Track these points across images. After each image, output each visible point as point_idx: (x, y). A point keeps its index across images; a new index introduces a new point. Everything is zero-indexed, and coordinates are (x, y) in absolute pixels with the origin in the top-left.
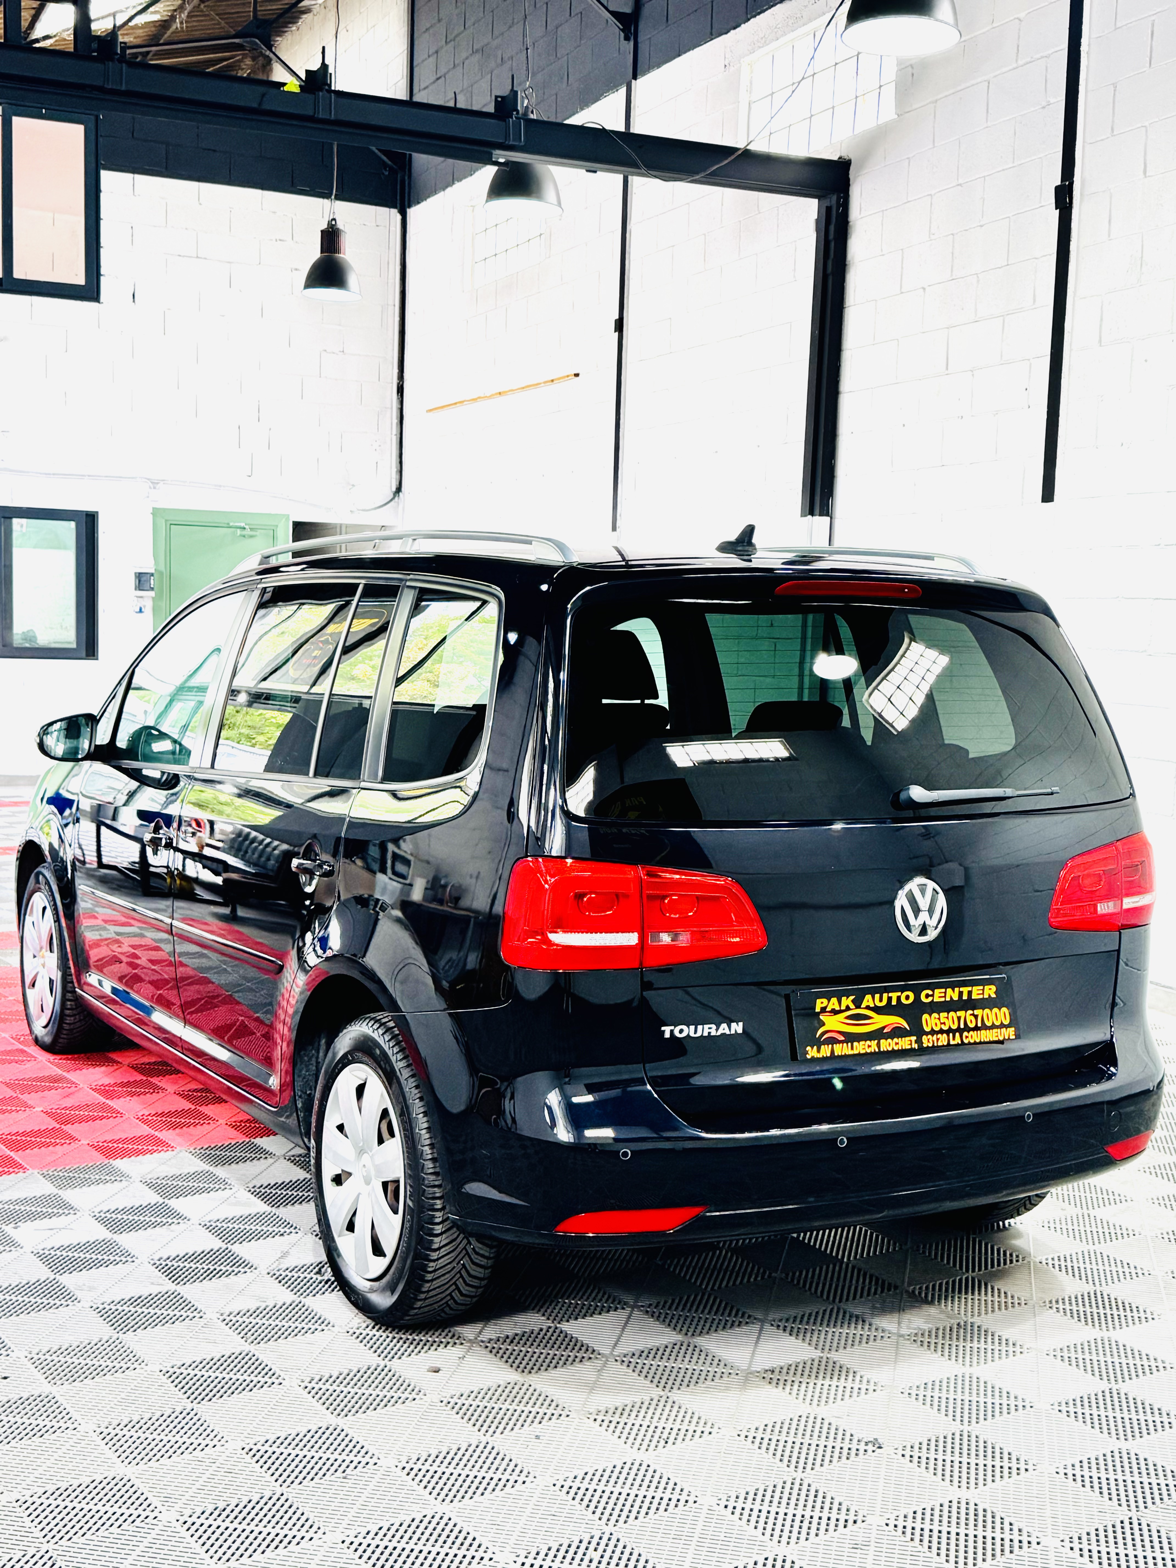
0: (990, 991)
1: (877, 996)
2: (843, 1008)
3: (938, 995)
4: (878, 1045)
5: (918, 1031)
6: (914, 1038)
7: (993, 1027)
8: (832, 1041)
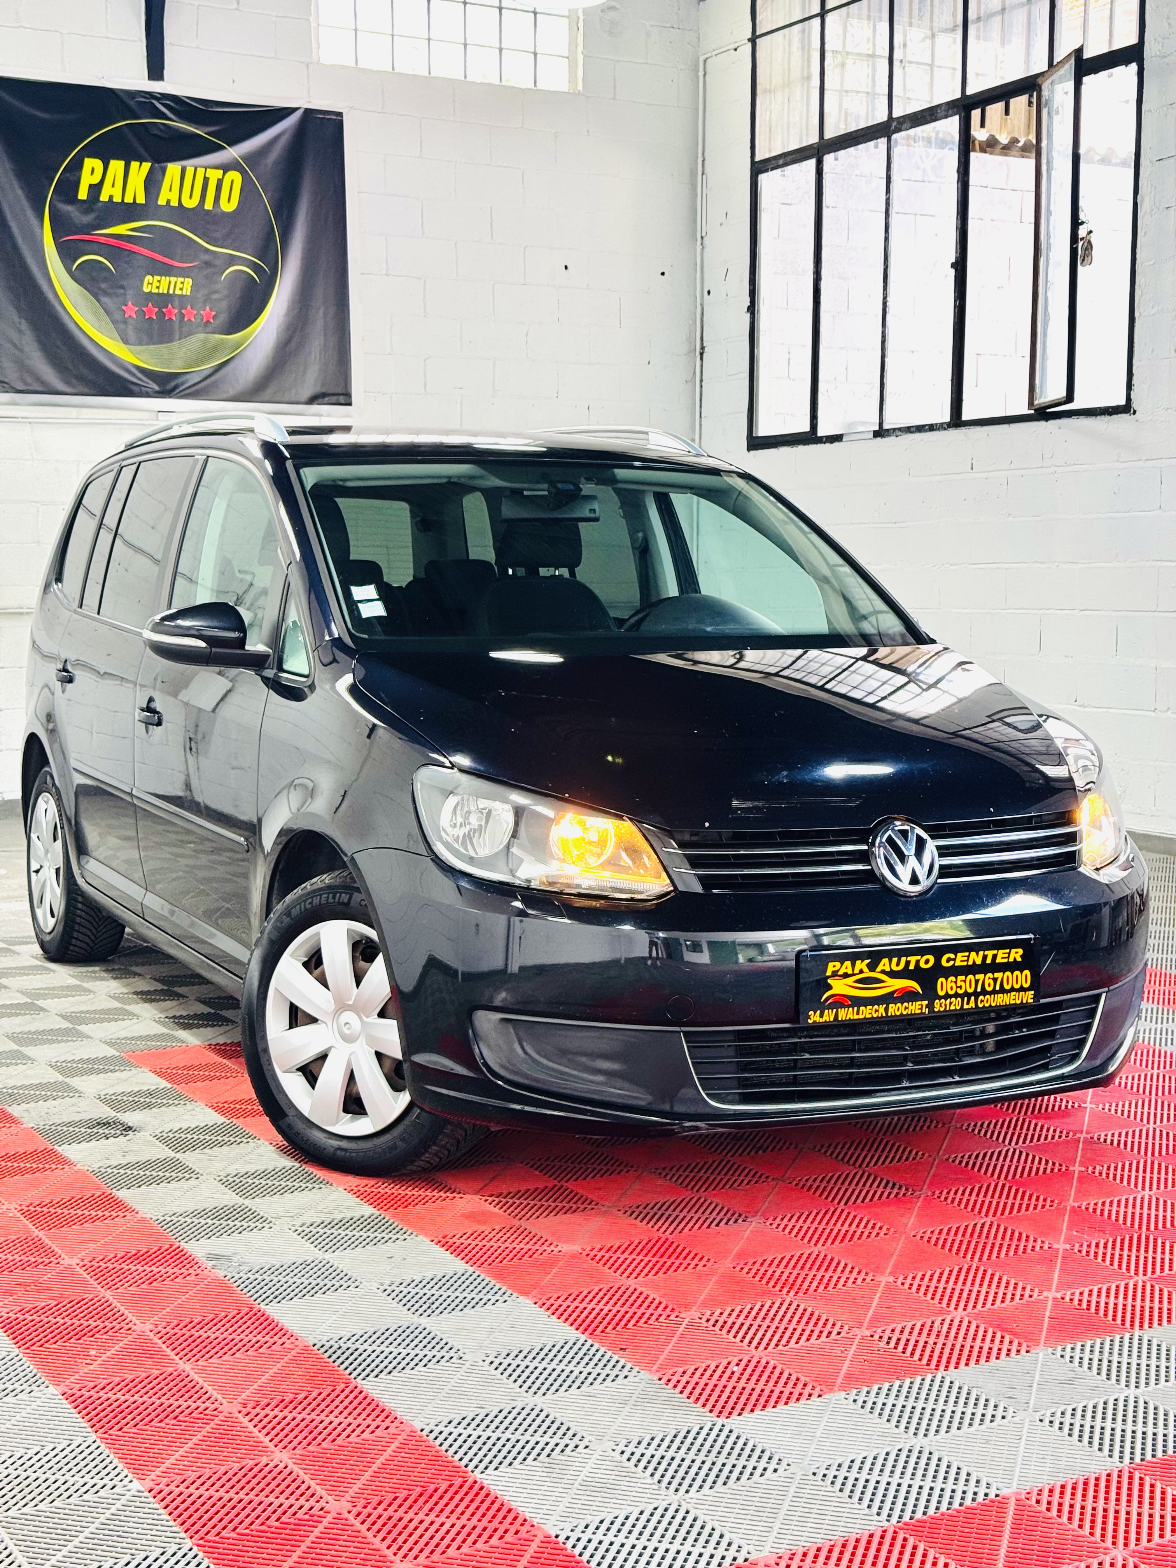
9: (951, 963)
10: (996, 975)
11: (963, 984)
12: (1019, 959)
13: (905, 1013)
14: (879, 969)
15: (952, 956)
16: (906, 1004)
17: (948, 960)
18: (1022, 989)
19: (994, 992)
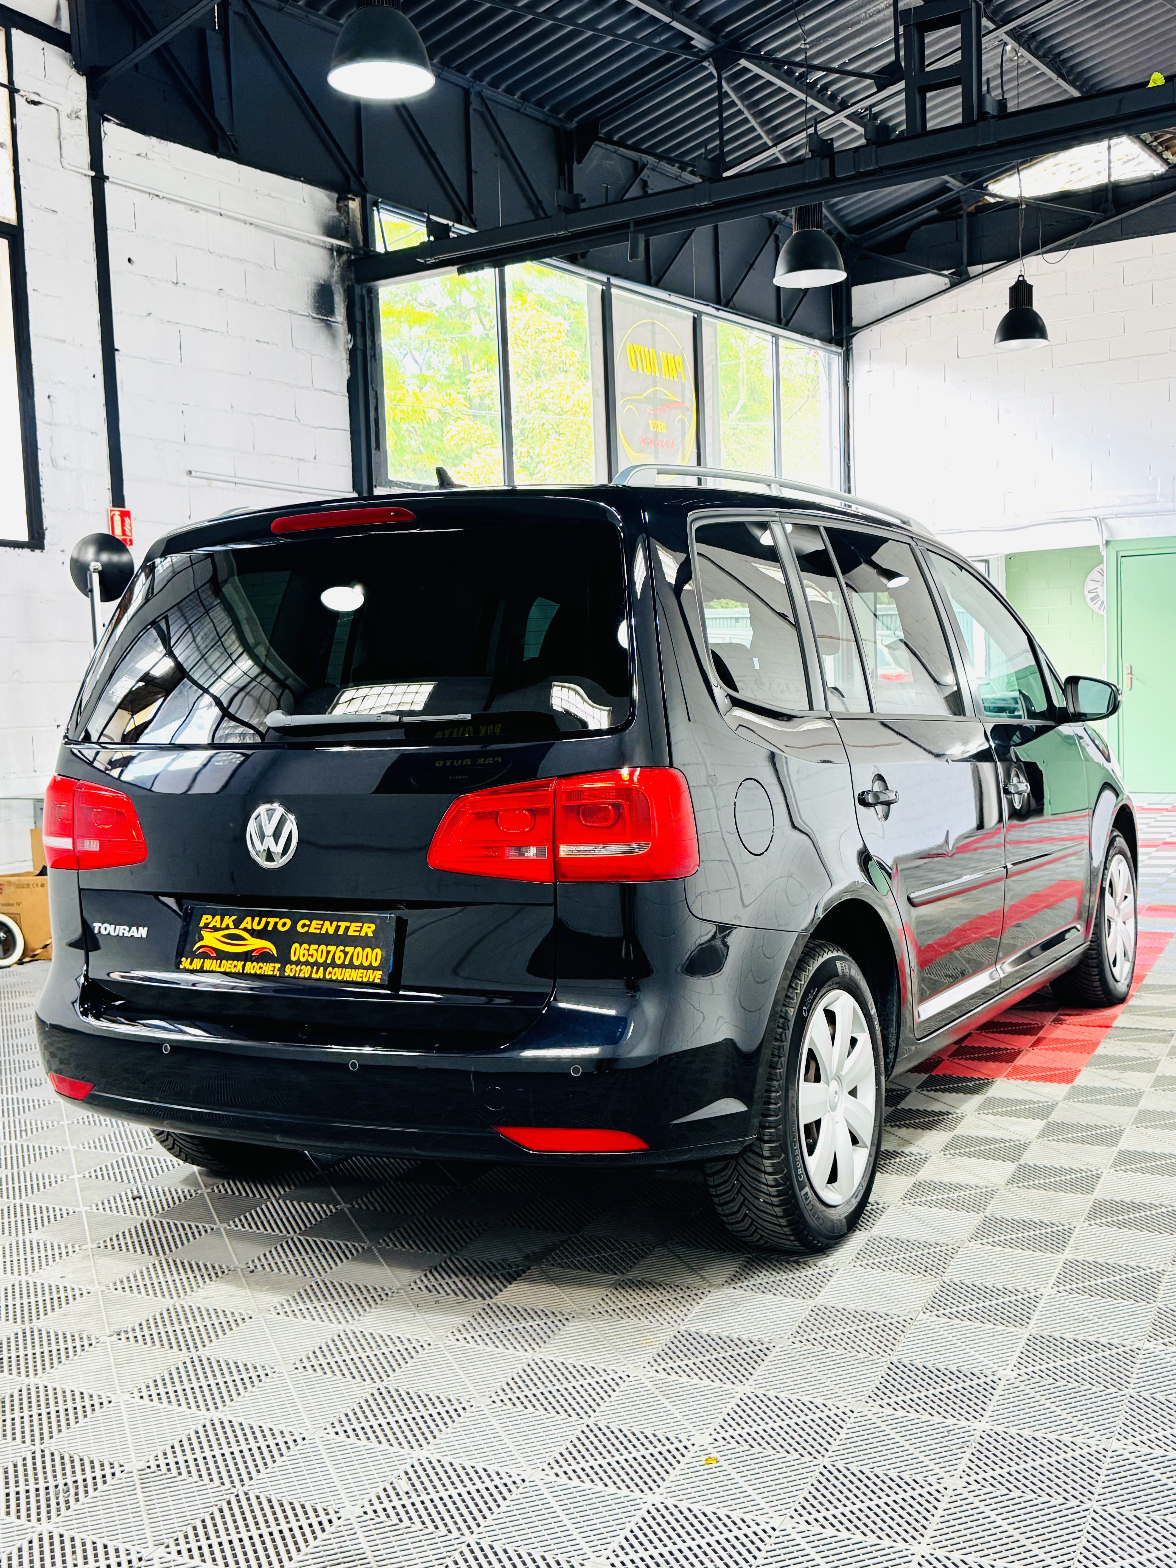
0: (368, 929)
1: (257, 919)
2: (224, 926)
3: (314, 927)
4: (244, 967)
5: (284, 959)
6: (278, 965)
7: (361, 967)
8: (205, 956)
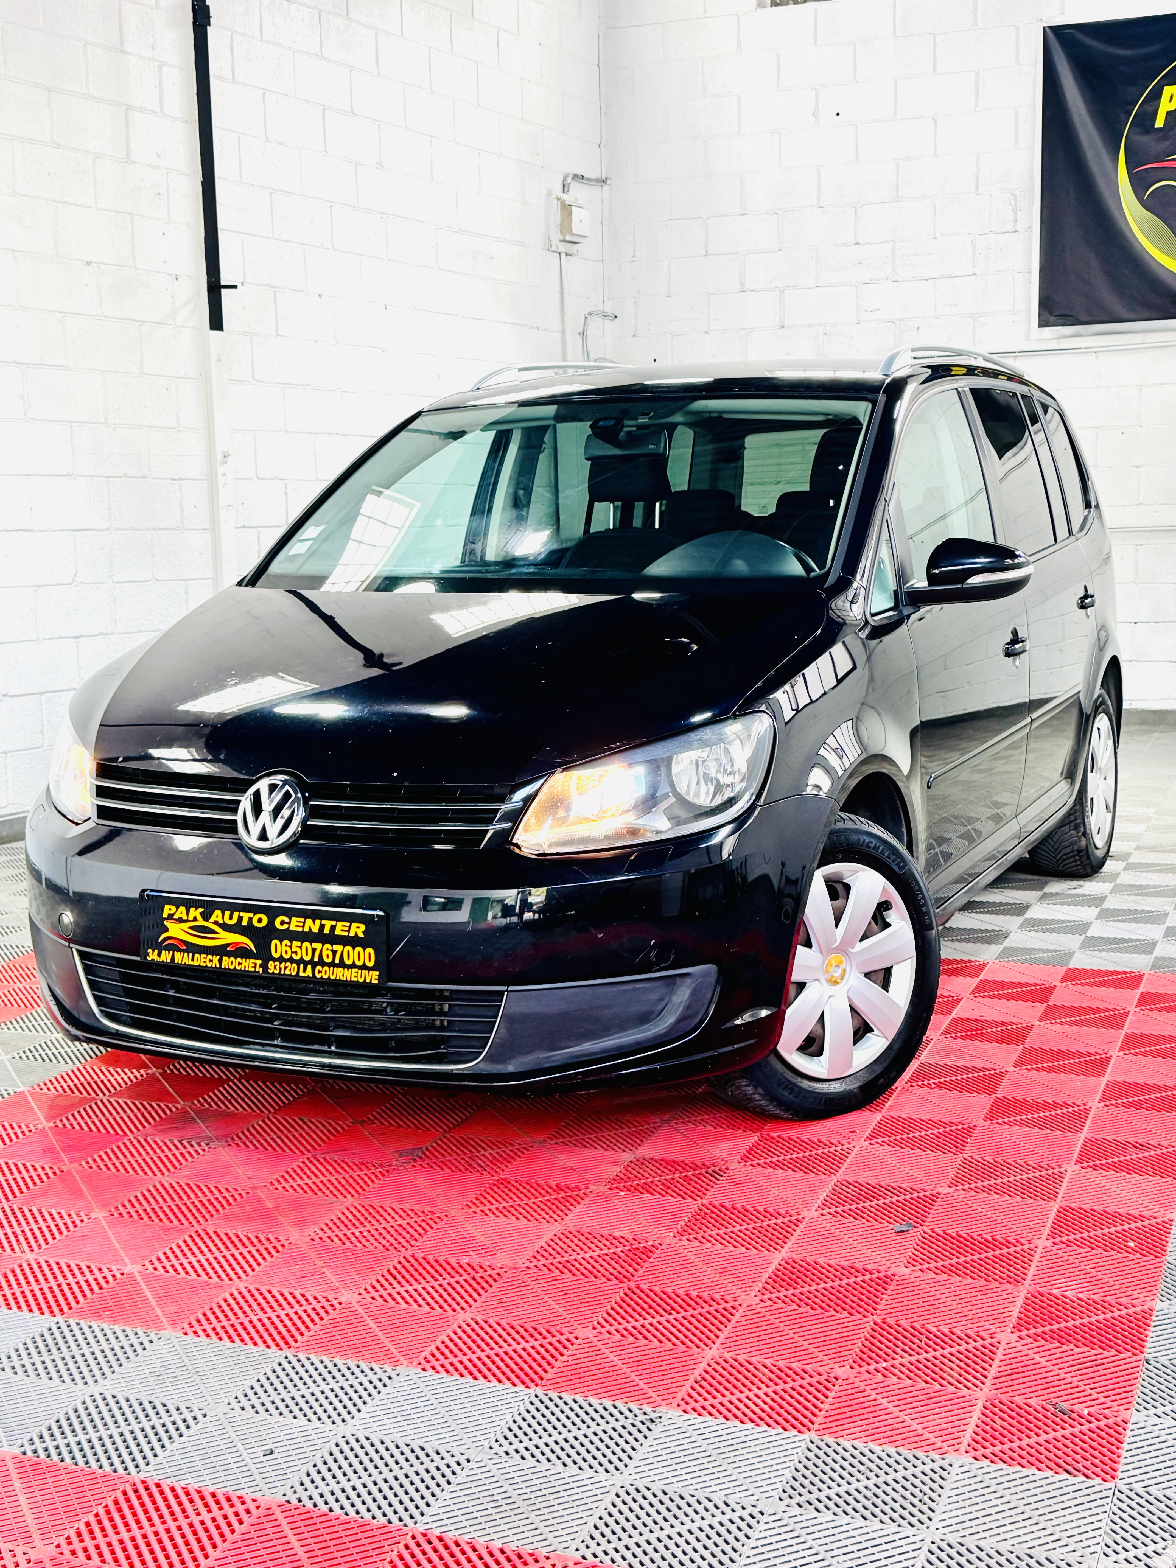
9: (285, 926)
10: (335, 947)
11: (298, 950)
12: (361, 935)
13: (238, 968)
14: (212, 919)
15: (287, 919)
16: (239, 960)
17: (282, 923)
18: (364, 967)
19: (332, 965)
